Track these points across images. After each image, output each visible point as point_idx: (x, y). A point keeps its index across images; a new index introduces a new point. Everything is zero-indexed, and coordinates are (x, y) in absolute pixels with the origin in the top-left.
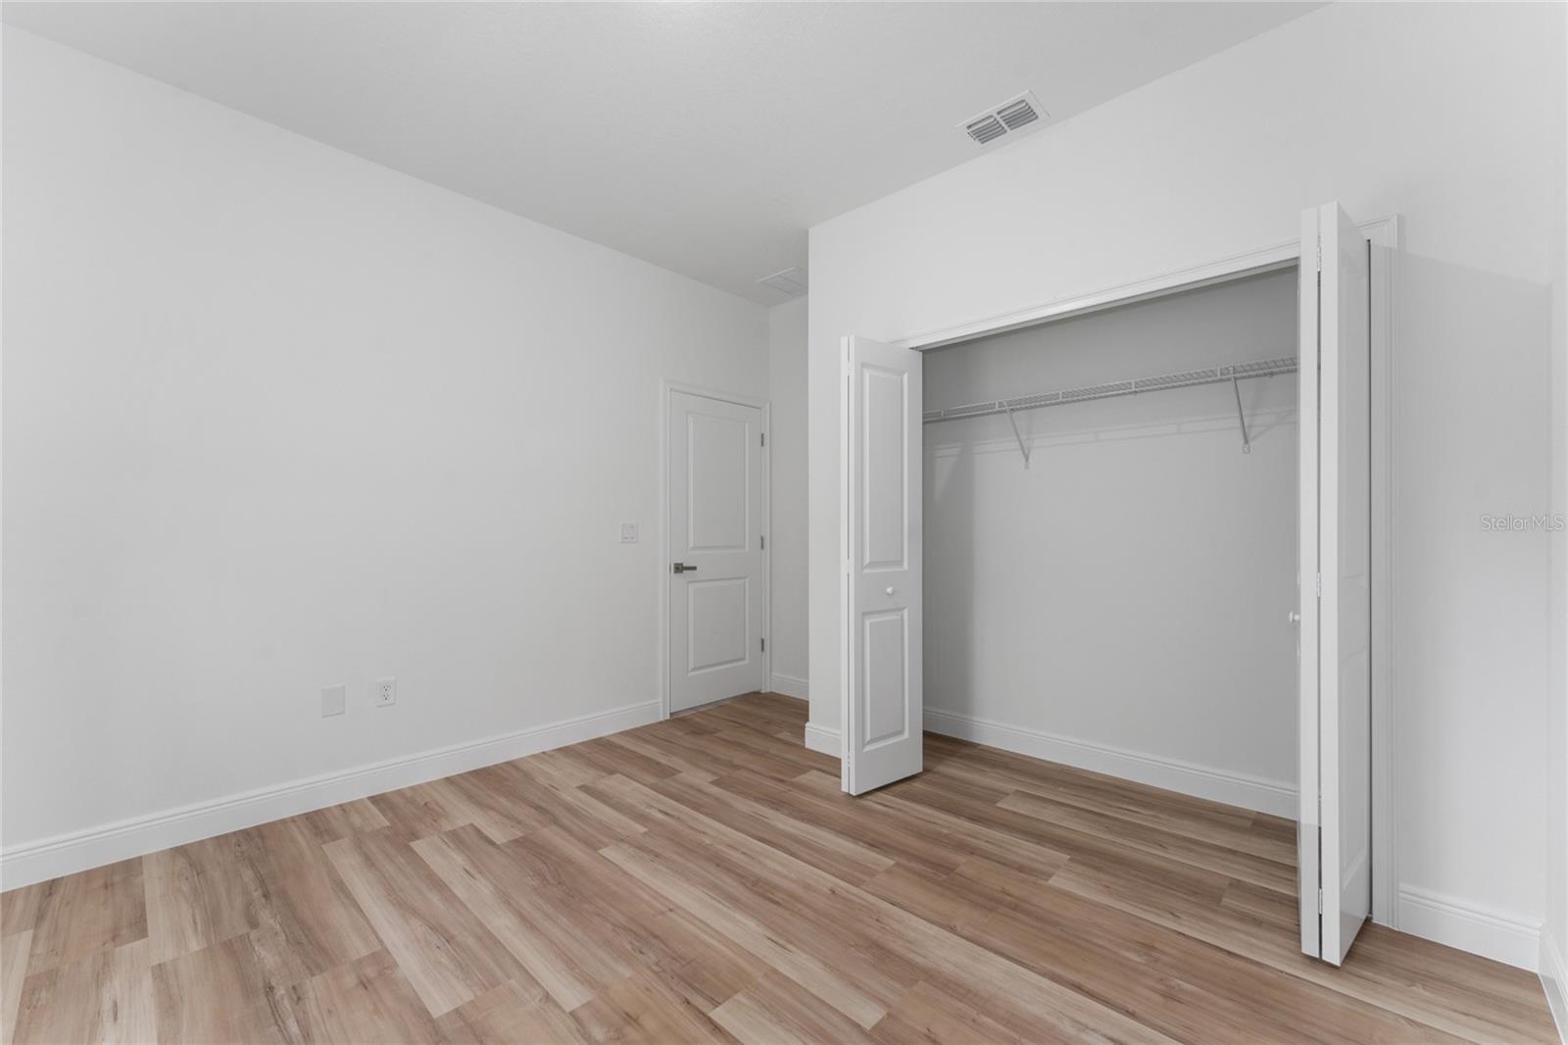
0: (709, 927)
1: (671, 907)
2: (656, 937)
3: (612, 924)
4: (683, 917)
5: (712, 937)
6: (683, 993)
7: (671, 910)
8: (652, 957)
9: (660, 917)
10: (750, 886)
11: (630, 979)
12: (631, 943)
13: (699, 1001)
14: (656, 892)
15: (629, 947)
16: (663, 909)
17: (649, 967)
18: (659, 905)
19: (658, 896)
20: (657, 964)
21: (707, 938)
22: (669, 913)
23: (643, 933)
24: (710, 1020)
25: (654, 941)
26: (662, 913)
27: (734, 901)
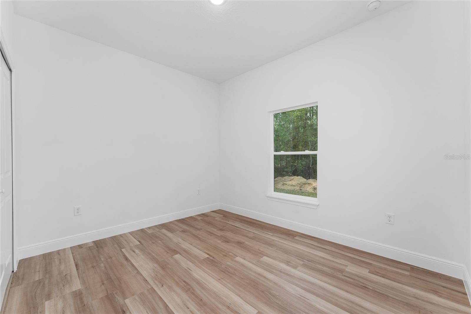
0: (207, 274)
1: (219, 281)
2: (222, 271)
3: (236, 275)
4: (216, 277)
5: (207, 271)
6: (215, 259)
7: (219, 279)
8: (223, 266)
9: (223, 277)
10: (191, 289)
11: (227, 262)
12: (229, 270)
13: (211, 258)
14: (225, 286)
15: (229, 269)
16: (221, 280)
17: (223, 264)
18: (224, 281)
19: (225, 285)
20: (221, 265)
21: (208, 271)
22: (220, 279)
23: (227, 273)
24: (209, 255)
25: (223, 270)
26: (222, 279)
27: (198, 283)
